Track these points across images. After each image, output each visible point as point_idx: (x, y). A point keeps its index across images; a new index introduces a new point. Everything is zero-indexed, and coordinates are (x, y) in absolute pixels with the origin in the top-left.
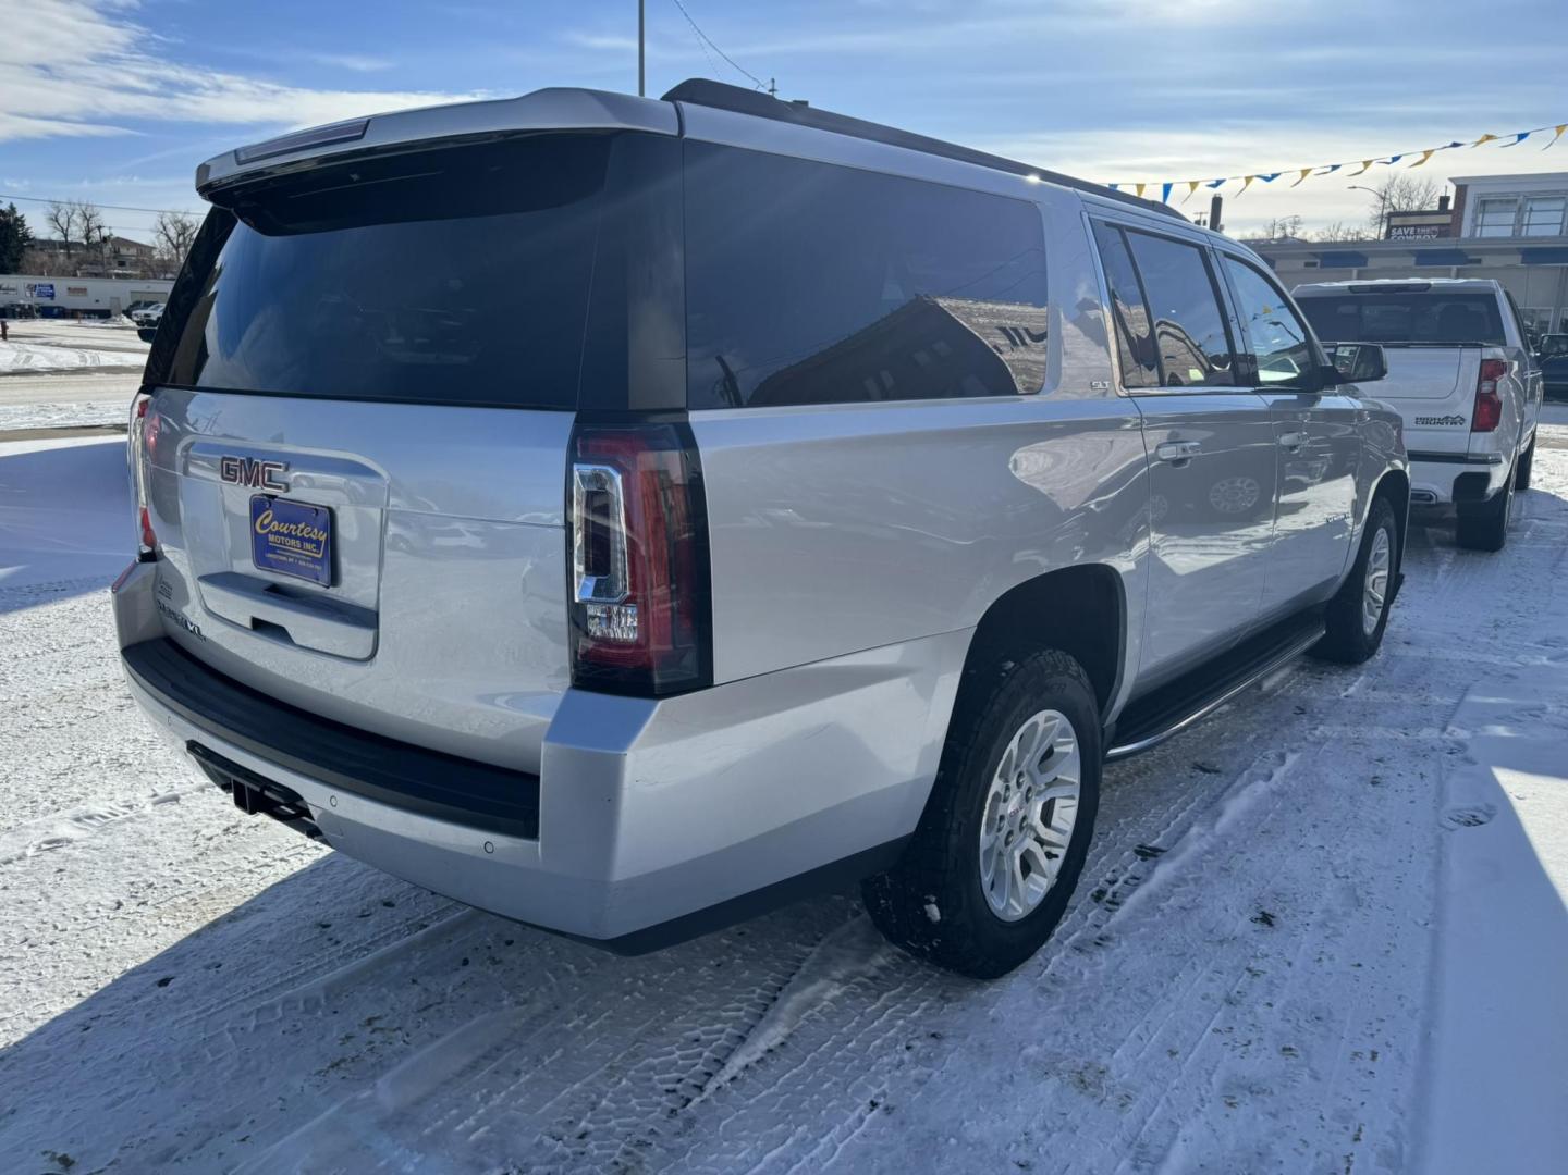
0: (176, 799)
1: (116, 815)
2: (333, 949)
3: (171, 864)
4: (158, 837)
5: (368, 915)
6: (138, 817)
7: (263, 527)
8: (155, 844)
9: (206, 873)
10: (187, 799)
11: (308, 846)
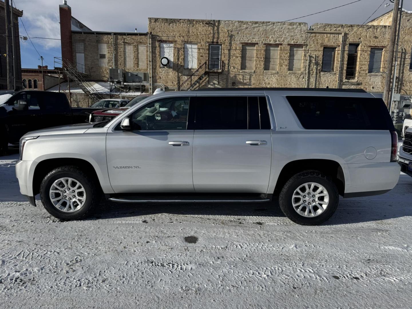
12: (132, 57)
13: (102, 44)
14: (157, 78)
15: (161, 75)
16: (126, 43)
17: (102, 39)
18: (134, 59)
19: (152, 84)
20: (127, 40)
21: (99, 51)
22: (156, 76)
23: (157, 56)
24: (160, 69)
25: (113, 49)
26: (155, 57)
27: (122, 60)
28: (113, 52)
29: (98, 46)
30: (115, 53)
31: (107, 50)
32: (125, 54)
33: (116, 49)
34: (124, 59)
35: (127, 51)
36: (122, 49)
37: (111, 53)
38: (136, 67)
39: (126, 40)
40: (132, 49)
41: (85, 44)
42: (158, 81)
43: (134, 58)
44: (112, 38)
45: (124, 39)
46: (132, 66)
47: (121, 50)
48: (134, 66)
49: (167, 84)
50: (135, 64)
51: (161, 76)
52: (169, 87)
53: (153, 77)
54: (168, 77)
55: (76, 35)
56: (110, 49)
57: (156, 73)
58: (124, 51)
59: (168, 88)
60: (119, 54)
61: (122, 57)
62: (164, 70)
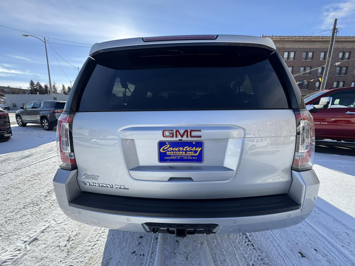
0: (36, 239)
1: (16, 256)
2: (145, 257)
3: (61, 261)
4: (45, 255)
5: (140, 243)
6: (27, 252)
7: (163, 150)
8: (46, 258)
9: (78, 257)
10: (40, 237)
11: (100, 233)
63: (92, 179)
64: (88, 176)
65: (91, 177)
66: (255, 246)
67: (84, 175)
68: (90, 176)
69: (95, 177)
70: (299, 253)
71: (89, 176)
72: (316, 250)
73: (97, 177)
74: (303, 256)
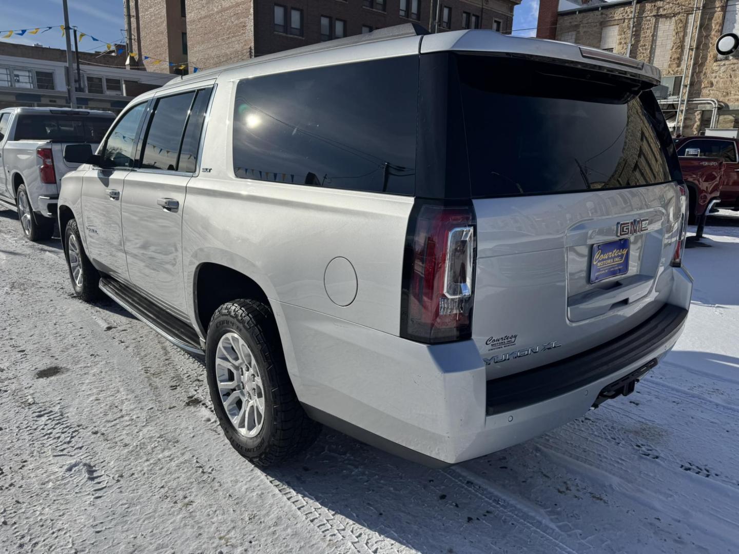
12: (670, 44)
13: (612, 27)
14: (703, 86)
15: (716, 77)
16: (661, 16)
17: (612, 17)
18: (672, 49)
19: (688, 101)
20: (664, 10)
21: (601, 44)
22: (700, 82)
23: (713, 33)
24: (715, 64)
25: (629, 35)
26: (707, 37)
27: (645, 55)
28: (628, 41)
29: (601, 34)
30: (633, 42)
31: (619, 37)
32: (654, 41)
33: (637, 35)
34: (650, 52)
35: (660, 33)
36: (649, 31)
37: (625, 43)
38: (675, 65)
39: (661, 10)
40: (673, 27)
41: (578, 32)
42: (705, 92)
43: (673, 47)
44: (632, 12)
45: (659, 8)
46: (666, 65)
47: (648, 34)
48: (670, 66)
49: (727, 98)
50: (674, 59)
51: (714, 81)
52: (730, 104)
53: (692, 84)
54: (731, 81)
55: (566, 18)
56: (623, 36)
57: (702, 75)
58: (653, 36)
59: (727, 106)
60: (641, 43)
61: (646, 49)
62: (724, 65)
63: (505, 347)
64: (496, 342)
65: (502, 343)
66: (591, 418)
67: (488, 343)
68: (501, 341)
69: (510, 340)
70: (631, 402)
71: (498, 342)
72: (639, 392)
73: (513, 339)
74: (637, 404)
